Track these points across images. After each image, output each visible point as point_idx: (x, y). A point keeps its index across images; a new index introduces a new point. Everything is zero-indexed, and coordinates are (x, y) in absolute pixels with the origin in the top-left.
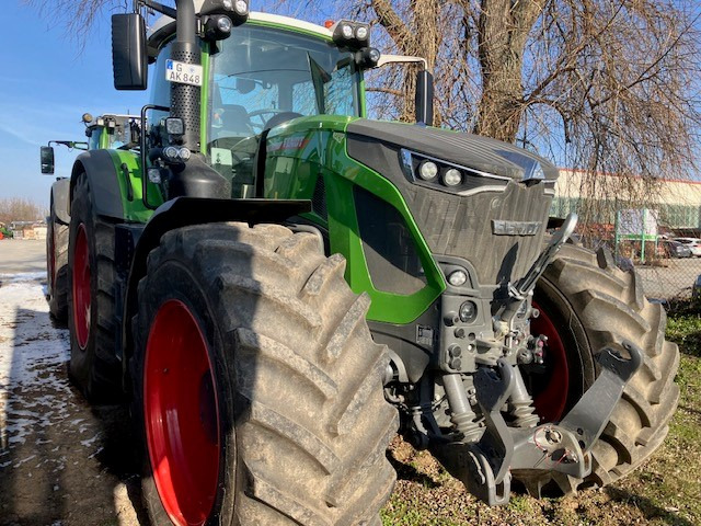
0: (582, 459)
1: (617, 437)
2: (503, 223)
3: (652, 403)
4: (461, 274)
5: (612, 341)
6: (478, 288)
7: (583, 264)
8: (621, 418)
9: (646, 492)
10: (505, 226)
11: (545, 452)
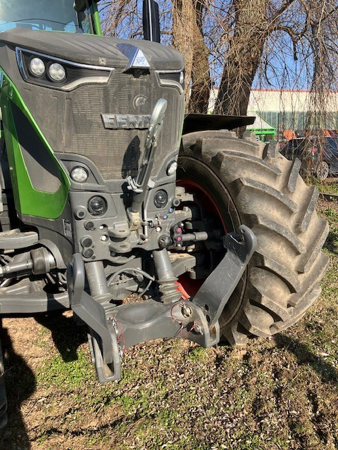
0: (207, 331)
1: (263, 304)
2: (113, 116)
3: (299, 273)
4: (81, 171)
5: (257, 222)
6: (103, 183)
7: (241, 155)
8: (268, 287)
9: (307, 339)
10: (115, 119)
11: (181, 324)
